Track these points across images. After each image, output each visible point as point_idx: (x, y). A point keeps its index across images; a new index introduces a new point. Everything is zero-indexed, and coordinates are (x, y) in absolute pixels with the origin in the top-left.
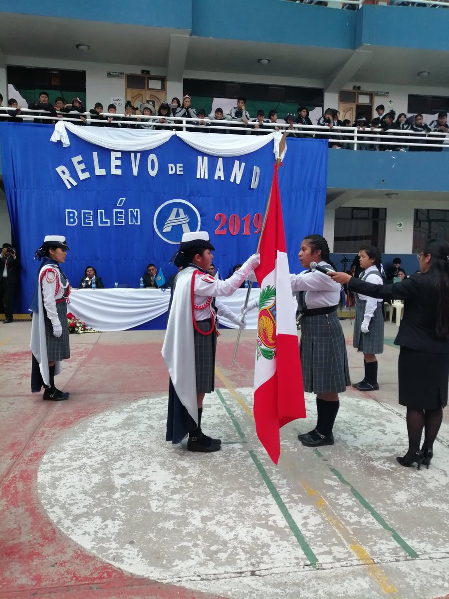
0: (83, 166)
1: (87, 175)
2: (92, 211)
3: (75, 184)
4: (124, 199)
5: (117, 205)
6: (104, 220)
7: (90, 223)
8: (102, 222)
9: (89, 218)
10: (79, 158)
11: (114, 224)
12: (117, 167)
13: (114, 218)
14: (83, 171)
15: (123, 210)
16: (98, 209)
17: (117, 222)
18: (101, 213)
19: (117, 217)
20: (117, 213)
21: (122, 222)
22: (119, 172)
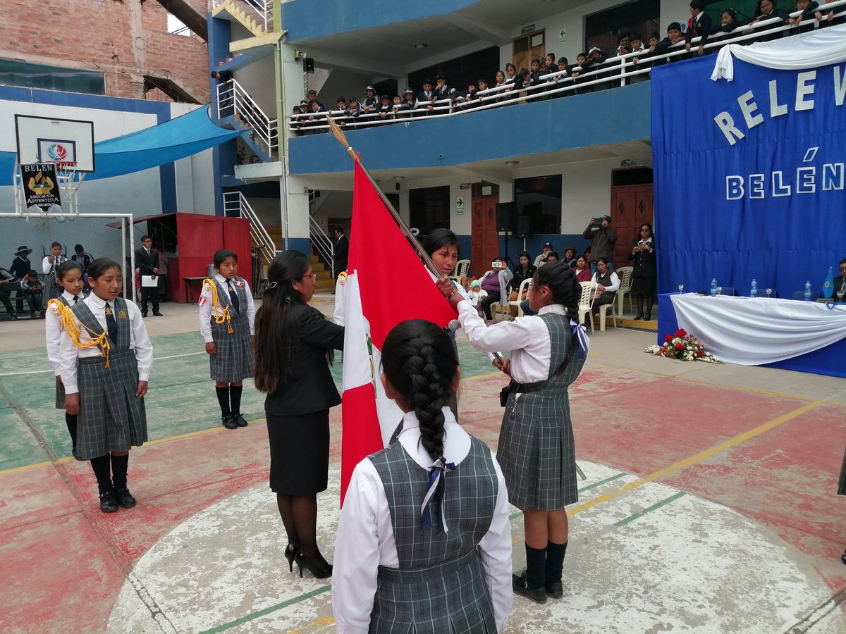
0: (754, 107)
1: (759, 119)
2: (762, 176)
3: (741, 135)
4: (816, 149)
5: (804, 161)
6: (781, 187)
7: (759, 194)
8: (778, 191)
9: (759, 185)
10: (749, 95)
11: (798, 192)
12: (807, 97)
13: (798, 181)
14: (754, 114)
15: (813, 168)
16: (772, 171)
17: (802, 188)
18: (777, 176)
19: (803, 181)
20: (802, 173)
21: (810, 188)
22: (809, 105)
